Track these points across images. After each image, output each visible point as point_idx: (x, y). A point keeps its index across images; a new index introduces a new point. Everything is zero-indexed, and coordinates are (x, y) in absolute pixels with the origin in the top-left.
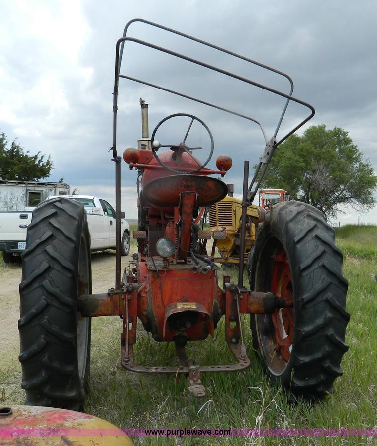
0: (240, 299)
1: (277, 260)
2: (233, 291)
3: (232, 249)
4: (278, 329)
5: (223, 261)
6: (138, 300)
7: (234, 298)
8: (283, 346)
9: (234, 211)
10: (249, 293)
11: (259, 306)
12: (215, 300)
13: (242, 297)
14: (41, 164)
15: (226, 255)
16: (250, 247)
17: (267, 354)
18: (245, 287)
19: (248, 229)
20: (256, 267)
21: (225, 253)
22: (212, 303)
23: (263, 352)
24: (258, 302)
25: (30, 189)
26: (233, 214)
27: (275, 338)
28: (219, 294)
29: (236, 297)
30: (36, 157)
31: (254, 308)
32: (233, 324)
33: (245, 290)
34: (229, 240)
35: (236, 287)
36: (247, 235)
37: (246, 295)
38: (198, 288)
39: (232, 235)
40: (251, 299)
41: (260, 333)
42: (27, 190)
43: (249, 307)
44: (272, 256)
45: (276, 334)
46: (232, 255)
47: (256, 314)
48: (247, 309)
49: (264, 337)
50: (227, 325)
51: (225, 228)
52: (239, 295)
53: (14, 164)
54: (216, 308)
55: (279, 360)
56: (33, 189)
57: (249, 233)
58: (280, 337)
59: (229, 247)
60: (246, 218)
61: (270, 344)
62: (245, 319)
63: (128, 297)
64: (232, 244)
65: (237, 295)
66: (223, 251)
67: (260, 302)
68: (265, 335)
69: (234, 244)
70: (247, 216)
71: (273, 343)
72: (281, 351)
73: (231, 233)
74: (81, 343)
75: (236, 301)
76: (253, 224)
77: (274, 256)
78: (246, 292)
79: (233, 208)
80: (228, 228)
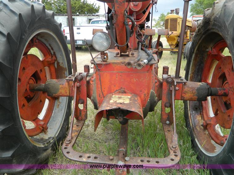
0: (176, 90)
1: (213, 54)
2: (170, 82)
3: (176, 44)
4: (206, 108)
5: (171, 50)
6: (87, 86)
7: (170, 88)
8: (210, 124)
9: (178, 23)
10: (185, 83)
11: (193, 94)
12: (152, 90)
13: (177, 88)
14: (95, 7)
15: (173, 47)
16: (186, 43)
17: (195, 127)
18: (181, 77)
19: (186, 33)
20: (191, 58)
21: (172, 46)
22: (148, 94)
23: (192, 124)
24: (192, 91)
25: (89, 17)
26: (178, 24)
27: (203, 115)
28: (157, 84)
29: (172, 88)
30: (93, 4)
31: (187, 96)
32: (168, 110)
33: (181, 80)
34: (175, 39)
35: (172, 79)
36: (185, 36)
37: (181, 85)
38: (135, 80)
39: (177, 36)
40: (186, 89)
41: (190, 108)
42: (88, 18)
43: (183, 95)
44: (208, 50)
45: (204, 111)
46: (176, 47)
47: (188, 101)
48: (182, 97)
49: (194, 112)
50: (162, 110)
51: (173, 33)
52: (175, 86)
53: (85, 8)
54: (152, 97)
55: (205, 134)
56: (90, 17)
57: (186, 35)
58: (207, 114)
59: (174, 43)
60: (185, 27)
61: (198, 118)
62: (179, 104)
63: (77, 84)
64: (176, 41)
65: (173, 86)
66: (171, 45)
67: (194, 92)
68: (194, 110)
69: (177, 41)
70: (186, 26)
71: (200, 118)
72: (208, 127)
73: (176, 35)
74: (62, 108)
75: (171, 91)
76: (189, 30)
77: (209, 49)
78: (182, 83)
79: (178, 21)
80: (174, 32)
